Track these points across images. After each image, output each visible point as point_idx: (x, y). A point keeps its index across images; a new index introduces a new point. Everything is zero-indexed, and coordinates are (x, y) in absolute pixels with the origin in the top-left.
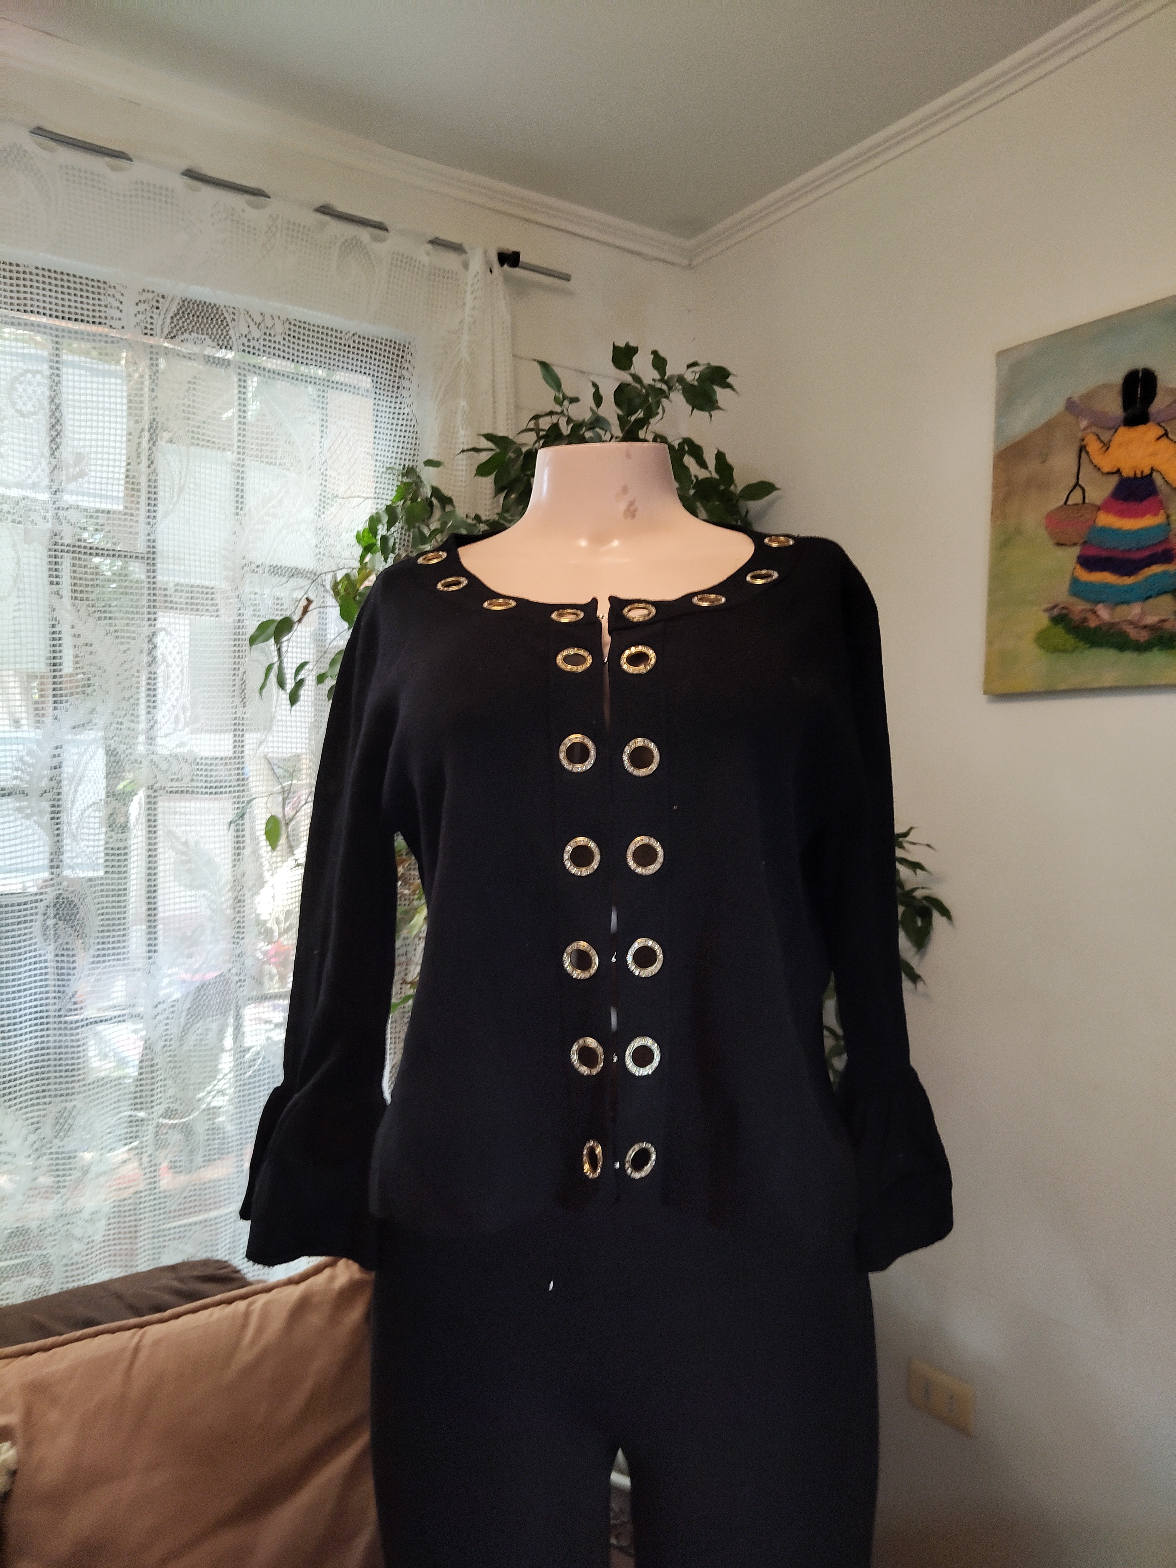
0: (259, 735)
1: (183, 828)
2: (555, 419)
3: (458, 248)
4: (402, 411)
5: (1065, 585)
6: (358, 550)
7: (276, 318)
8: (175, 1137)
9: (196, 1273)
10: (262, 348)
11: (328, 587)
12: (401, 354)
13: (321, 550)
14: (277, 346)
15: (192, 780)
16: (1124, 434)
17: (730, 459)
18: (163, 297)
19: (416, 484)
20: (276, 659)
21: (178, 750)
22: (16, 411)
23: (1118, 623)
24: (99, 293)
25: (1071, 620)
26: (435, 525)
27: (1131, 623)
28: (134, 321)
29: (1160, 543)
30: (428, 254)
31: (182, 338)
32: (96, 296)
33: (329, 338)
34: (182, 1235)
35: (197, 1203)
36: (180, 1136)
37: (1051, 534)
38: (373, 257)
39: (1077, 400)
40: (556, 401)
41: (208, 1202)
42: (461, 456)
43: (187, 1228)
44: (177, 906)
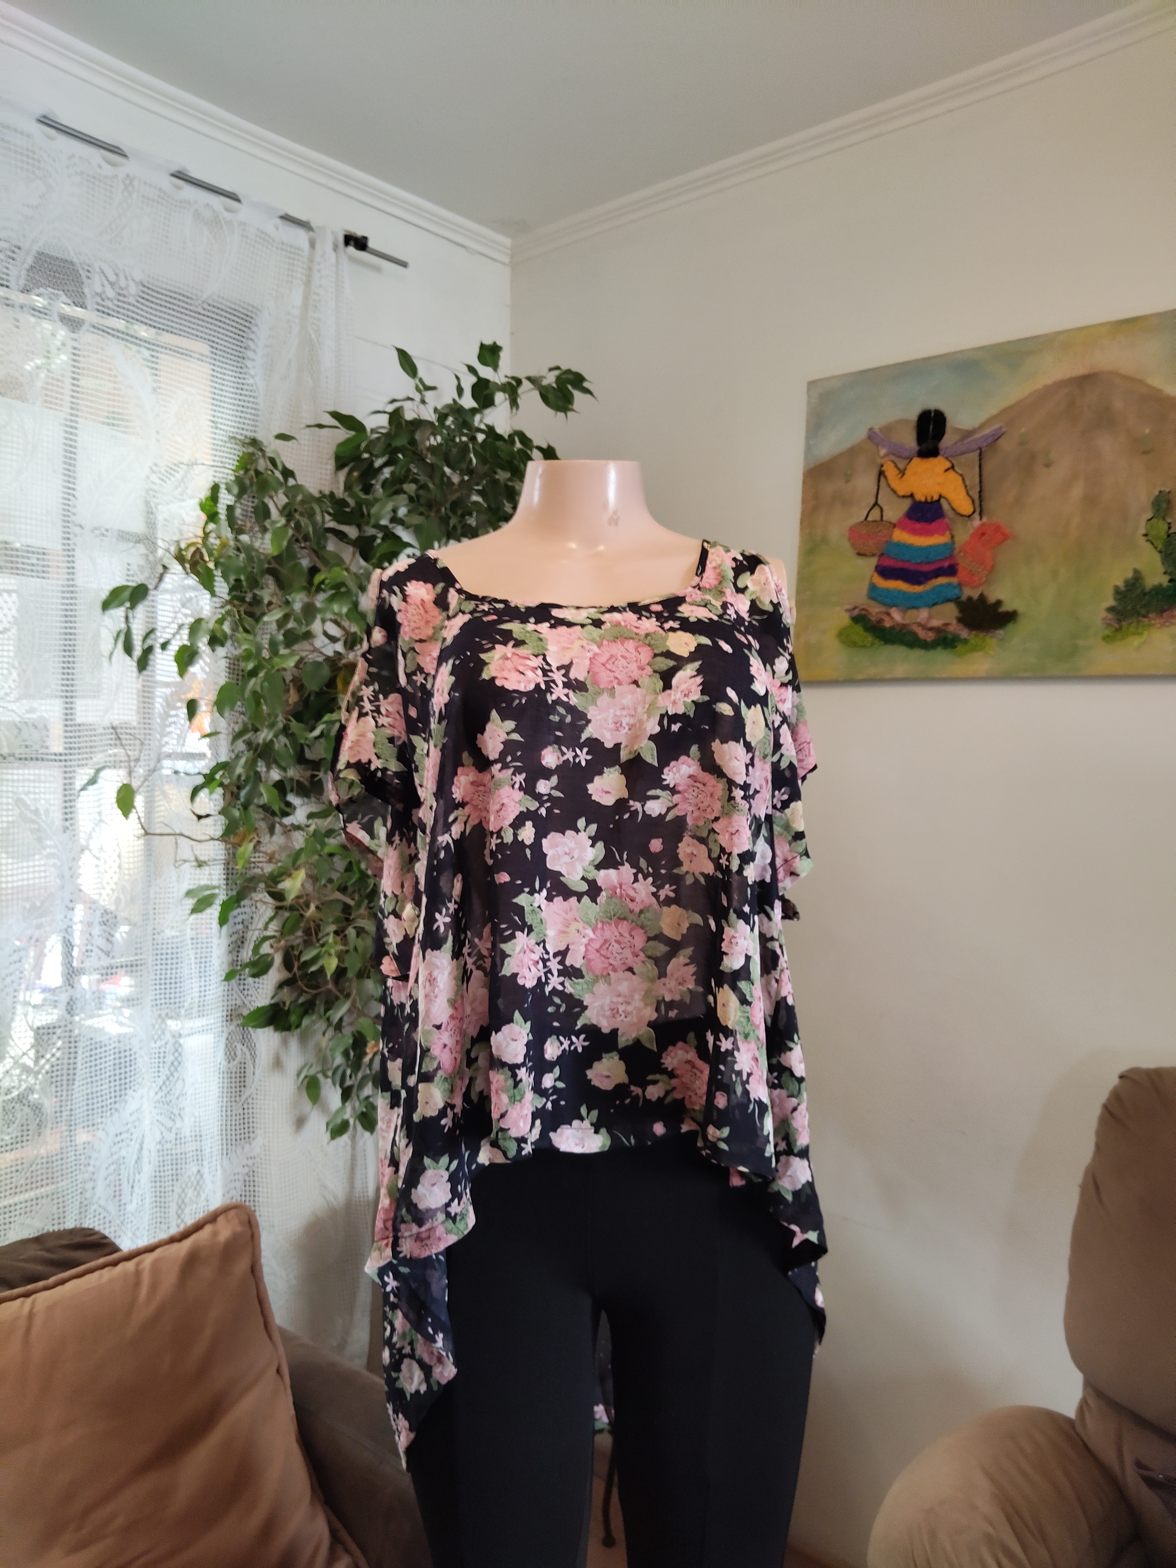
0: (105, 702)
1: (32, 796)
3: (305, 225)
4: (245, 382)
5: (865, 588)
6: (201, 518)
7: (130, 279)
9: (64, 1242)
10: (116, 309)
11: (170, 552)
12: (247, 325)
14: (130, 307)
15: (42, 747)
16: (918, 464)
18: (19, 248)
19: (259, 455)
20: (123, 626)
21: (28, 716)
23: (908, 625)
25: (870, 620)
27: (920, 625)
29: (946, 559)
30: (277, 228)
31: (37, 291)
33: (180, 304)
34: (28, 1209)
35: (44, 1177)
36: (27, 1110)
37: (853, 546)
38: (224, 226)
39: (877, 431)
40: (418, 389)
41: (55, 1175)
42: (304, 431)
43: (34, 1202)
44: (25, 876)
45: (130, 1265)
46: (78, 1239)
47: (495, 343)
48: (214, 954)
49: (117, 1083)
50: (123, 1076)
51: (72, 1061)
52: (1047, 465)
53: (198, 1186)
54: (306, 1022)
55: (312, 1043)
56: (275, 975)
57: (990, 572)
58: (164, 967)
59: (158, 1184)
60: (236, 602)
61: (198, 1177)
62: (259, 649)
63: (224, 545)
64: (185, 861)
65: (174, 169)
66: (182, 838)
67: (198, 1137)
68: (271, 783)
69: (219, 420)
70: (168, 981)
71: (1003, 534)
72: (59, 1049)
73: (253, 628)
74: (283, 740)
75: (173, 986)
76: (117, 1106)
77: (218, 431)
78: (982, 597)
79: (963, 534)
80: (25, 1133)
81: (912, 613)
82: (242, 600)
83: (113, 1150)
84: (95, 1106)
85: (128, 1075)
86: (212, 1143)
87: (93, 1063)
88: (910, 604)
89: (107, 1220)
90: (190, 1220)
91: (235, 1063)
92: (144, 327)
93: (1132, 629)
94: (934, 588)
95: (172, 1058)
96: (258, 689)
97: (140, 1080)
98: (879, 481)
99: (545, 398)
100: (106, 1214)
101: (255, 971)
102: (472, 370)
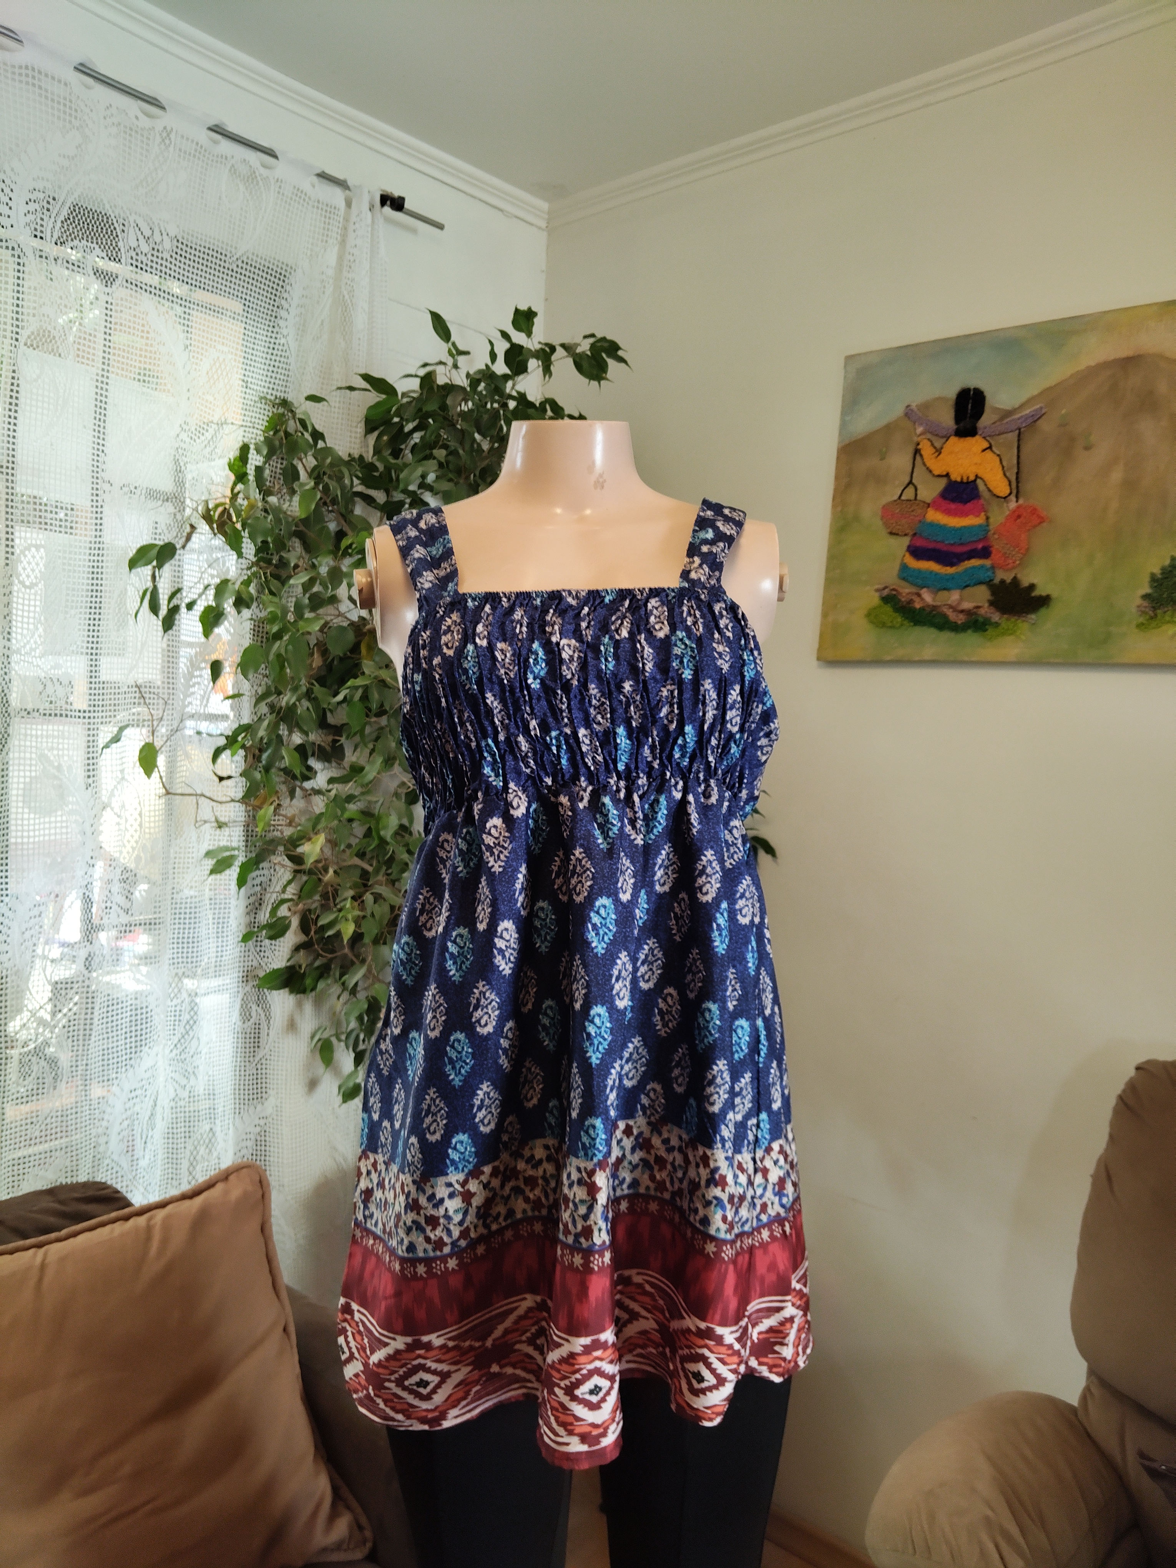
0: (130, 660)
1: (55, 752)
3: (342, 184)
4: (277, 341)
6: (230, 478)
7: (165, 233)
8: (39, 1064)
9: (76, 1195)
10: (149, 263)
11: (198, 512)
12: (281, 283)
14: (164, 263)
15: (66, 703)
18: (54, 199)
19: (289, 416)
20: (150, 584)
21: (53, 671)
25: (900, 600)
26: (311, 461)
27: (951, 607)
28: (23, 220)
29: (980, 540)
30: (314, 186)
31: (71, 244)
33: (214, 260)
34: (42, 1161)
35: (59, 1129)
36: (43, 1063)
37: (886, 524)
38: (261, 183)
39: (915, 408)
40: (450, 353)
41: (69, 1128)
43: (48, 1154)
44: (47, 832)
45: (141, 1220)
46: (90, 1193)
47: (530, 309)
48: (232, 915)
49: (133, 1039)
50: (139, 1033)
51: (88, 1016)
52: (1087, 448)
53: (210, 1144)
54: (321, 985)
55: (326, 1007)
56: (292, 937)
57: (1024, 555)
58: (182, 926)
59: (171, 1141)
60: (262, 564)
61: (211, 1135)
62: (285, 612)
63: (252, 506)
64: (205, 822)
65: (211, 123)
66: (202, 800)
67: (211, 1095)
68: (292, 747)
69: (250, 380)
70: (185, 940)
71: (1039, 517)
72: (76, 1004)
73: (280, 591)
74: (306, 704)
75: (191, 945)
76: (132, 1062)
77: (248, 391)
78: (1015, 581)
79: (998, 516)
80: (41, 1086)
81: (943, 594)
82: (269, 562)
83: (127, 1106)
84: (111, 1062)
85: (144, 1032)
86: (225, 1101)
87: (110, 1019)
88: (942, 585)
89: (119, 1174)
90: (201, 1178)
91: (250, 1023)
92: (176, 283)
93: (1167, 618)
94: (966, 570)
95: (187, 1017)
96: (283, 652)
97: (155, 1037)
99: (578, 366)
100: (118, 1169)
101: (272, 933)
102: (505, 335)
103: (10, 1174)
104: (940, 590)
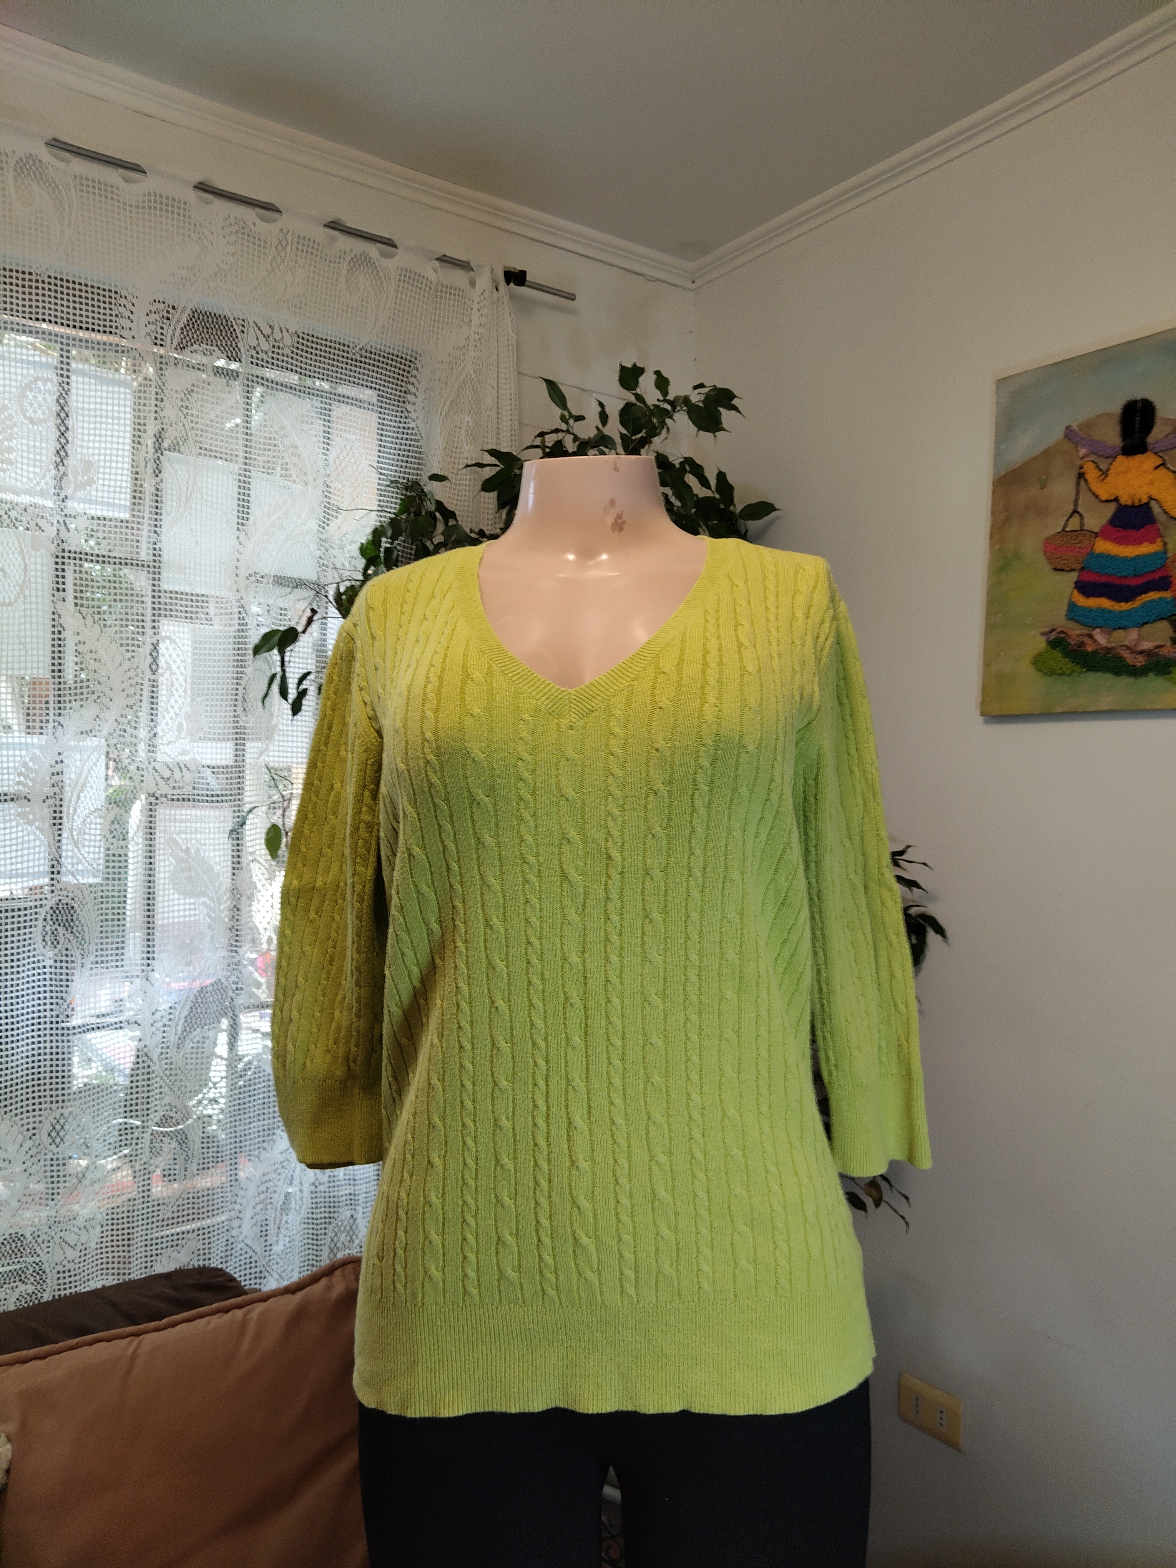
0: (260, 744)
1: (183, 836)
2: (560, 436)
3: (465, 266)
4: (406, 426)
6: (361, 563)
7: (284, 331)
8: (170, 1146)
9: (191, 1281)
10: (270, 361)
11: (331, 598)
12: (407, 369)
13: (325, 562)
14: (285, 358)
15: (194, 788)
17: (730, 479)
18: (174, 308)
19: (420, 498)
20: (279, 669)
21: (180, 758)
22: (26, 417)
23: (1114, 648)
24: (110, 303)
25: (1069, 644)
26: (438, 539)
27: (1128, 648)
28: (144, 331)
30: (436, 272)
31: (191, 348)
32: (107, 306)
33: (337, 351)
34: (174, 1243)
35: (190, 1211)
36: (174, 1144)
37: (1049, 560)
38: (381, 273)
39: (1076, 429)
40: (563, 419)
41: (201, 1211)
42: (464, 471)
43: (180, 1236)
44: (176, 914)
45: (239, 1314)
46: (204, 1280)
47: (634, 365)
49: (266, 1122)
50: (271, 1115)
53: (351, 1231)
59: (310, 1226)
61: (352, 1221)
65: (328, 220)
69: (383, 466)
76: (265, 1145)
77: (381, 476)
80: (172, 1167)
83: (260, 1189)
89: (253, 1260)
94: (1143, 606)
98: (1078, 484)
99: (695, 420)
100: (253, 1254)
103: (143, 1254)
104: (1115, 629)
